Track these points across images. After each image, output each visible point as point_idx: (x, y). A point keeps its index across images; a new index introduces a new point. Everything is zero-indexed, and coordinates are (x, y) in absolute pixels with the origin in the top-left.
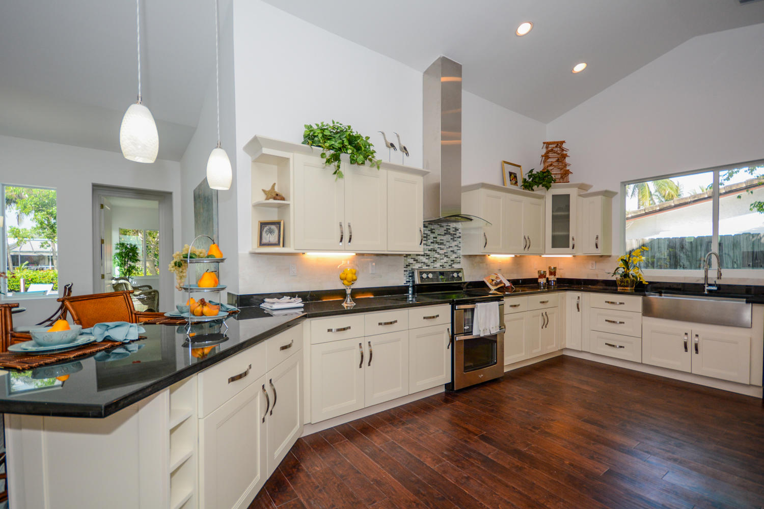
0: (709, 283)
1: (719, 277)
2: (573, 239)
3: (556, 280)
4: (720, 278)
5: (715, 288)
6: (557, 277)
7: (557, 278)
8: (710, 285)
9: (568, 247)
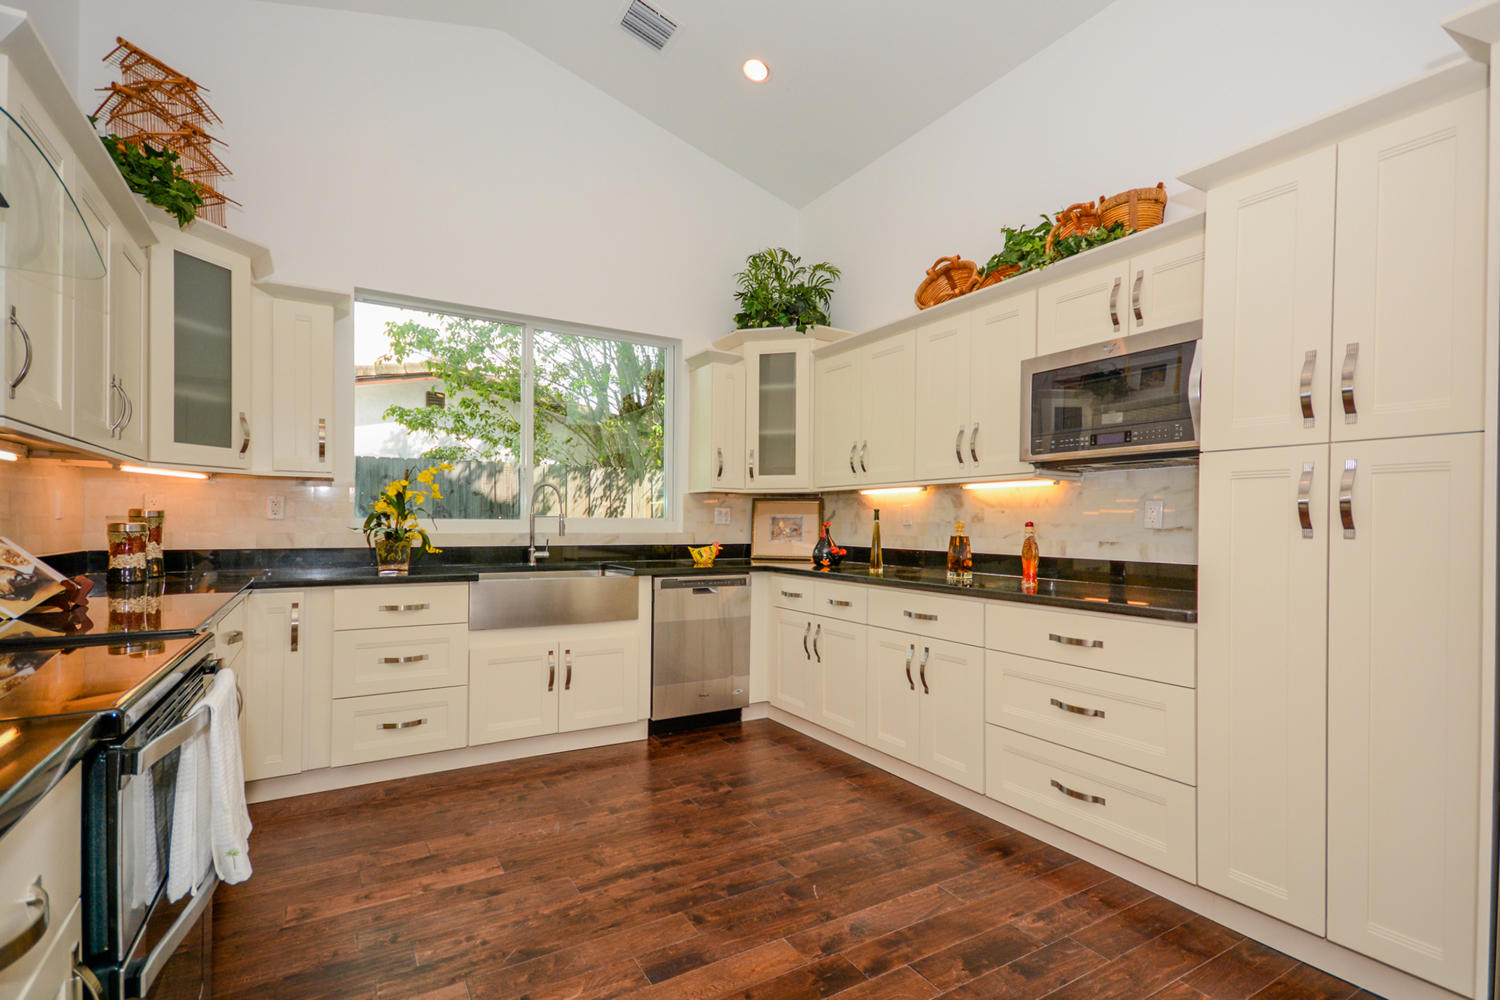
0: (536, 544)
1: (562, 533)
2: (243, 419)
3: (161, 556)
4: (564, 534)
5: (546, 554)
6: (163, 547)
7: (166, 553)
8: (539, 549)
9: (226, 443)
